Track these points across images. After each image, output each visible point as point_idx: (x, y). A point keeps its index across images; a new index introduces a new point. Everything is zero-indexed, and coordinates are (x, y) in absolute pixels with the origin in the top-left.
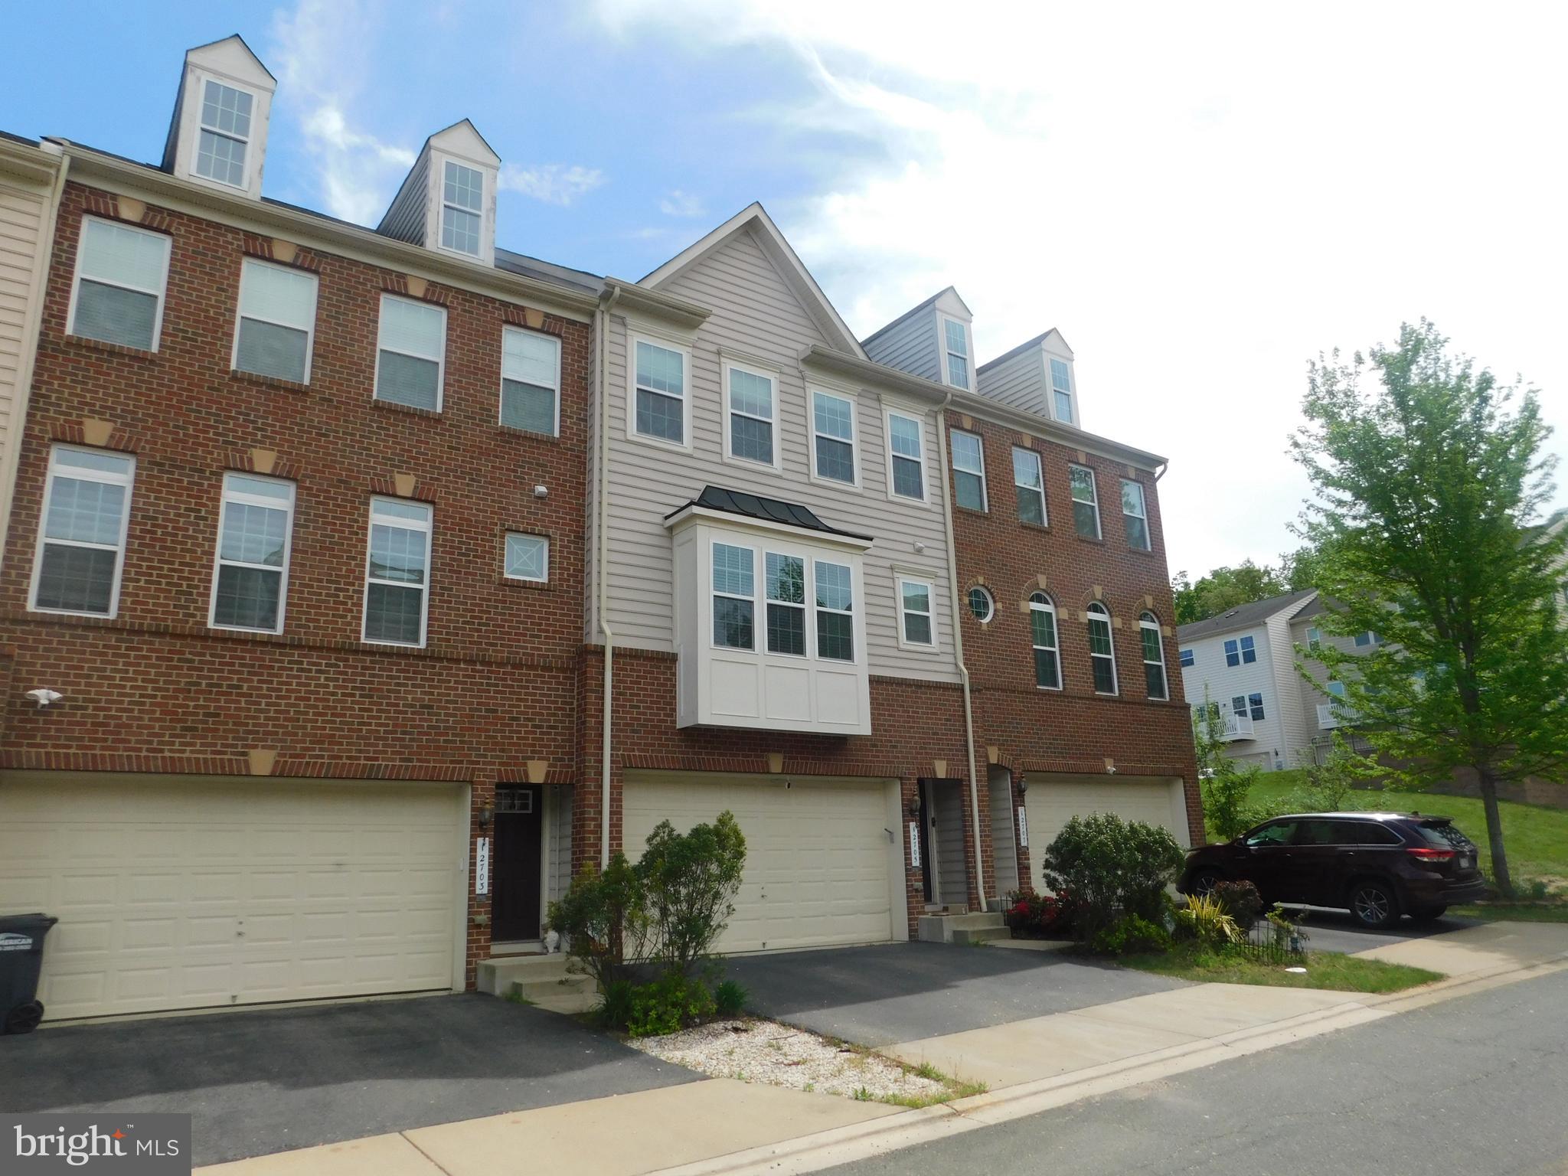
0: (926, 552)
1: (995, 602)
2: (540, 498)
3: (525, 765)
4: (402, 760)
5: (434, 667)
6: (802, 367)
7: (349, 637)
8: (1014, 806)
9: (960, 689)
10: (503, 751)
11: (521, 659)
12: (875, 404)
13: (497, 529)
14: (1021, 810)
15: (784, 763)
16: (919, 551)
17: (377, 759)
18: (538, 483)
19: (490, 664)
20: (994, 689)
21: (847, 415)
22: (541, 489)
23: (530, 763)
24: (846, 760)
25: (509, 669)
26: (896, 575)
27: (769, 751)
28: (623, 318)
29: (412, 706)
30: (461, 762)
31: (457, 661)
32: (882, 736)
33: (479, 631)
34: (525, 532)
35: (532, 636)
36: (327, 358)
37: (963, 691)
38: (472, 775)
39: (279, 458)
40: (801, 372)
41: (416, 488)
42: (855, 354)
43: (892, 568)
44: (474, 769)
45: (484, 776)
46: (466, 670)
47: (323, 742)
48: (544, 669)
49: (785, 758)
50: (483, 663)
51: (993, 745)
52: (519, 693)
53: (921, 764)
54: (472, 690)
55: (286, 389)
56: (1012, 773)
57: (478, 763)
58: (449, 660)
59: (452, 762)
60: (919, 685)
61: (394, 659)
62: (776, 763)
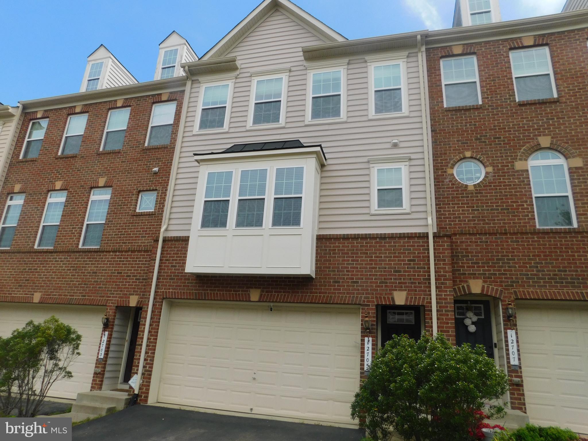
0: (402, 145)
1: (485, 167)
2: (155, 173)
3: (129, 298)
4: (82, 296)
5: (100, 255)
6: (305, 63)
7: (73, 247)
8: (505, 329)
9: (425, 236)
10: (121, 291)
11: (134, 248)
12: (364, 65)
13: (134, 192)
14: (511, 334)
15: (261, 295)
16: (395, 145)
17: (73, 296)
18: (155, 167)
19: (122, 252)
20: (480, 234)
21: (339, 79)
22: (156, 169)
23: (131, 296)
24: (311, 293)
25: (130, 253)
26: (371, 165)
27: (252, 288)
28: (198, 80)
29: (89, 273)
30: (103, 297)
31: (109, 252)
32: (344, 275)
33: (120, 237)
34: (147, 190)
35: (142, 237)
36: (85, 141)
37: (427, 237)
38: (106, 303)
39: (64, 183)
40: (305, 66)
41: (106, 182)
42: (337, 40)
43: (368, 162)
44: (108, 300)
45: (112, 303)
46: (112, 255)
47: (57, 289)
48: (145, 251)
49: (263, 291)
50: (119, 251)
51: (477, 278)
52: (132, 264)
53: (381, 294)
54: (113, 264)
55: (70, 157)
56: (502, 301)
57: (110, 297)
58: (107, 252)
59: (100, 297)
60: (383, 237)
61: (87, 254)
62: (255, 295)
